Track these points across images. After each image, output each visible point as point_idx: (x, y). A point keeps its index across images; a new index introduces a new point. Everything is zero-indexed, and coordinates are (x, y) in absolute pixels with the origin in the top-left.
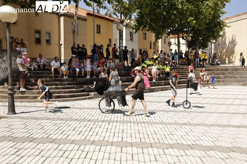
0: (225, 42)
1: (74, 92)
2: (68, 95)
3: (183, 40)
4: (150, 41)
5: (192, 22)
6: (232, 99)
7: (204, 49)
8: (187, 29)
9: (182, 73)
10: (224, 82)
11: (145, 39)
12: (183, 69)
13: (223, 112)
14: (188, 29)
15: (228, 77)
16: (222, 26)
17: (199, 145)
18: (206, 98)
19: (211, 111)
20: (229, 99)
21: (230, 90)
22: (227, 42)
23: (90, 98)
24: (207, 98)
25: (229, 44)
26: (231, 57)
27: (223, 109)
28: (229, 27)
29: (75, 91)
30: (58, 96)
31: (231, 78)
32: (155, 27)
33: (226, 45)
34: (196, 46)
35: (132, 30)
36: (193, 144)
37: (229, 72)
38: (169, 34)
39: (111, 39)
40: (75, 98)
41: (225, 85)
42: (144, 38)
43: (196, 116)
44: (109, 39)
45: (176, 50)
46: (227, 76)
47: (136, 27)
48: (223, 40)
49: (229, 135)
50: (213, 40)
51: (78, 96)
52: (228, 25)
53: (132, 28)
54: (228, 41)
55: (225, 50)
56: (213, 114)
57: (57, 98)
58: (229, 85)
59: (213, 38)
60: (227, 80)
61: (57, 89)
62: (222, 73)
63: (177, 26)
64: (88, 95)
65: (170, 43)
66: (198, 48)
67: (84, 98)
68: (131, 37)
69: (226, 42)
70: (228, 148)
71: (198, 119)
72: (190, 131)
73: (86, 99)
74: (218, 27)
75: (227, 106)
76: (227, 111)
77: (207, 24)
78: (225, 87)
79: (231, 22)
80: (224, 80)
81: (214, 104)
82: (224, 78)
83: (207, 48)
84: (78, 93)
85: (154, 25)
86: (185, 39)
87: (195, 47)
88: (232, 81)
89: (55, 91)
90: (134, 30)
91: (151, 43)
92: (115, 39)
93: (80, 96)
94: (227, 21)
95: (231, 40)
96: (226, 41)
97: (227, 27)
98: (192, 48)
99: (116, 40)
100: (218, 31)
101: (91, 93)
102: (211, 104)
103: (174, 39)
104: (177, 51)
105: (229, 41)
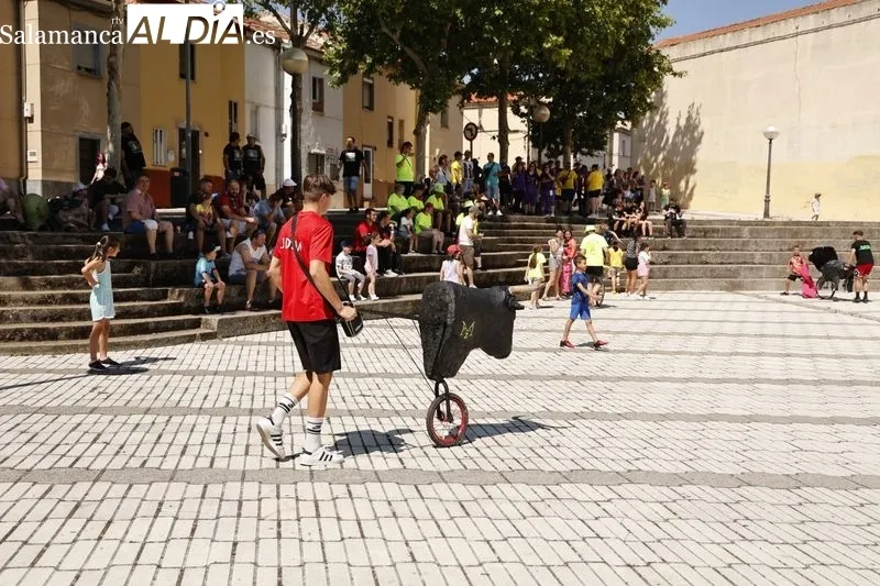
0: (661, 129)
1: (141, 314)
2: (121, 326)
3: (518, 119)
4: (389, 117)
5: (560, 54)
6: (703, 335)
7: (592, 155)
8: (532, 77)
9: (521, 241)
10: (666, 277)
11: (371, 107)
12: (524, 227)
13: (686, 376)
14: (536, 75)
15: (680, 260)
16: (656, 69)
17: (648, 472)
18: (618, 333)
19: (648, 375)
20: (696, 334)
21: (690, 306)
22: (671, 129)
23: (205, 337)
24: (622, 333)
25: (676, 135)
26: (683, 184)
27: (683, 366)
28: (680, 75)
29: (146, 309)
30: (82, 328)
31: (688, 263)
32: (421, 66)
33: (668, 138)
34: (564, 143)
35: (327, 72)
36: (629, 471)
37: (683, 243)
38: (466, 94)
39: (236, 105)
40: (148, 337)
41: (670, 287)
42: (366, 104)
43: (606, 390)
44: (230, 103)
45: (491, 156)
46: (676, 256)
47: (343, 62)
48: (657, 118)
49: (726, 444)
50: (626, 122)
51: (159, 328)
52: (676, 67)
53: (329, 63)
54: (675, 123)
55: (661, 157)
56: (656, 384)
57: (75, 338)
58: (685, 288)
59: (626, 114)
60: (677, 269)
61: (71, 303)
62: (661, 243)
63: (496, 61)
64: (196, 324)
65: (471, 130)
66: (569, 150)
67: (185, 337)
68: (314, 97)
69: (667, 127)
70: (732, 475)
71: (616, 399)
72: (603, 434)
73: (191, 339)
74: (643, 74)
75: (694, 357)
76: (698, 375)
77: (606, 62)
78: (669, 295)
79: (686, 59)
80: (666, 271)
81: (650, 352)
82: (666, 263)
83: (603, 149)
84: (159, 316)
85: (416, 58)
86: (522, 115)
87: (561, 147)
88: (693, 273)
89: (66, 310)
90: (337, 74)
91: (391, 125)
92: (253, 103)
93: (167, 330)
94: (671, 53)
95: (683, 122)
96: (665, 123)
97: (675, 74)
98: (549, 149)
99: (257, 107)
100: (644, 90)
101: (208, 317)
102: (643, 352)
103: (477, 111)
104: (497, 160)
105: (678, 125)
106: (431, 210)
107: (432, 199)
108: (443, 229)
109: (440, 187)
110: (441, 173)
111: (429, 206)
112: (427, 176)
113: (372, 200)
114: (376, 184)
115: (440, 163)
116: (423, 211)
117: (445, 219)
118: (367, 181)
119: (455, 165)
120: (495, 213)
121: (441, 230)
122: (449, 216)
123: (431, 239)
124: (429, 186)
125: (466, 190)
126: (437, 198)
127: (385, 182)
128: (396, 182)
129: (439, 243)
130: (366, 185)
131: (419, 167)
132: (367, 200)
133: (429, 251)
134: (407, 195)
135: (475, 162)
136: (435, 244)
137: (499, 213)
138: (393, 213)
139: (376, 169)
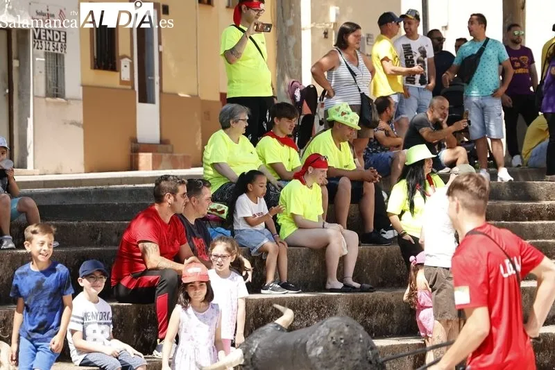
106: (322, 174)
107: (323, 143)
108: (355, 224)
109: (343, 109)
110: (343, 72)
111: (316, 161)
112: (307, 80)
113: (161, 149)
114: (170, 104)
115: (342, 43)
116: (300, 175)
117: (358, 194)
118: (145, 97)
119: (383, 48)
120: (494, 176)
121: (350, 227)
122: (370, 188)
123: (321, 251)
124: (313, 107)
125: (410, 115)
126: (338, 140)
127: (195, 98)
128: (225, 99)
129: (343, 259)
130: (142, 108)
131: (285, 58)
132: (148, 148)
133: (319, 283)
134: (255, 133)
135: (436, 37)
136: (334, 265)
137: (504, 175)
138: (216, 185)
139: (170, 64)
